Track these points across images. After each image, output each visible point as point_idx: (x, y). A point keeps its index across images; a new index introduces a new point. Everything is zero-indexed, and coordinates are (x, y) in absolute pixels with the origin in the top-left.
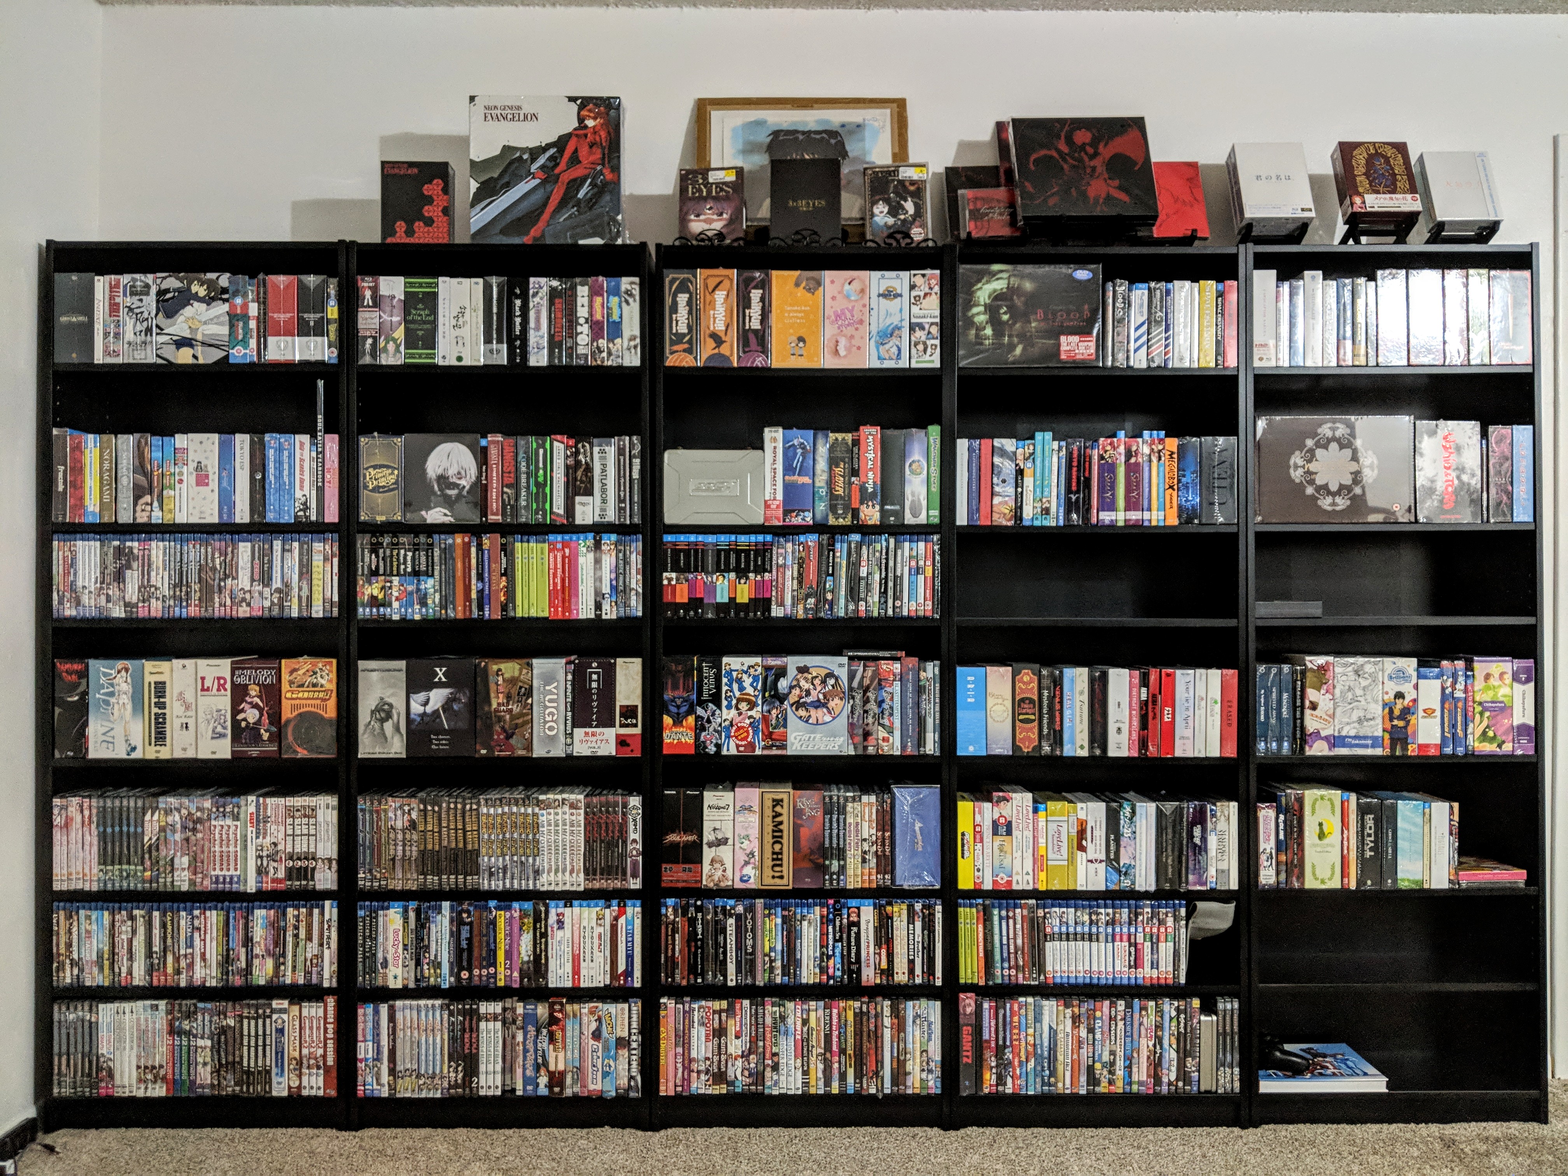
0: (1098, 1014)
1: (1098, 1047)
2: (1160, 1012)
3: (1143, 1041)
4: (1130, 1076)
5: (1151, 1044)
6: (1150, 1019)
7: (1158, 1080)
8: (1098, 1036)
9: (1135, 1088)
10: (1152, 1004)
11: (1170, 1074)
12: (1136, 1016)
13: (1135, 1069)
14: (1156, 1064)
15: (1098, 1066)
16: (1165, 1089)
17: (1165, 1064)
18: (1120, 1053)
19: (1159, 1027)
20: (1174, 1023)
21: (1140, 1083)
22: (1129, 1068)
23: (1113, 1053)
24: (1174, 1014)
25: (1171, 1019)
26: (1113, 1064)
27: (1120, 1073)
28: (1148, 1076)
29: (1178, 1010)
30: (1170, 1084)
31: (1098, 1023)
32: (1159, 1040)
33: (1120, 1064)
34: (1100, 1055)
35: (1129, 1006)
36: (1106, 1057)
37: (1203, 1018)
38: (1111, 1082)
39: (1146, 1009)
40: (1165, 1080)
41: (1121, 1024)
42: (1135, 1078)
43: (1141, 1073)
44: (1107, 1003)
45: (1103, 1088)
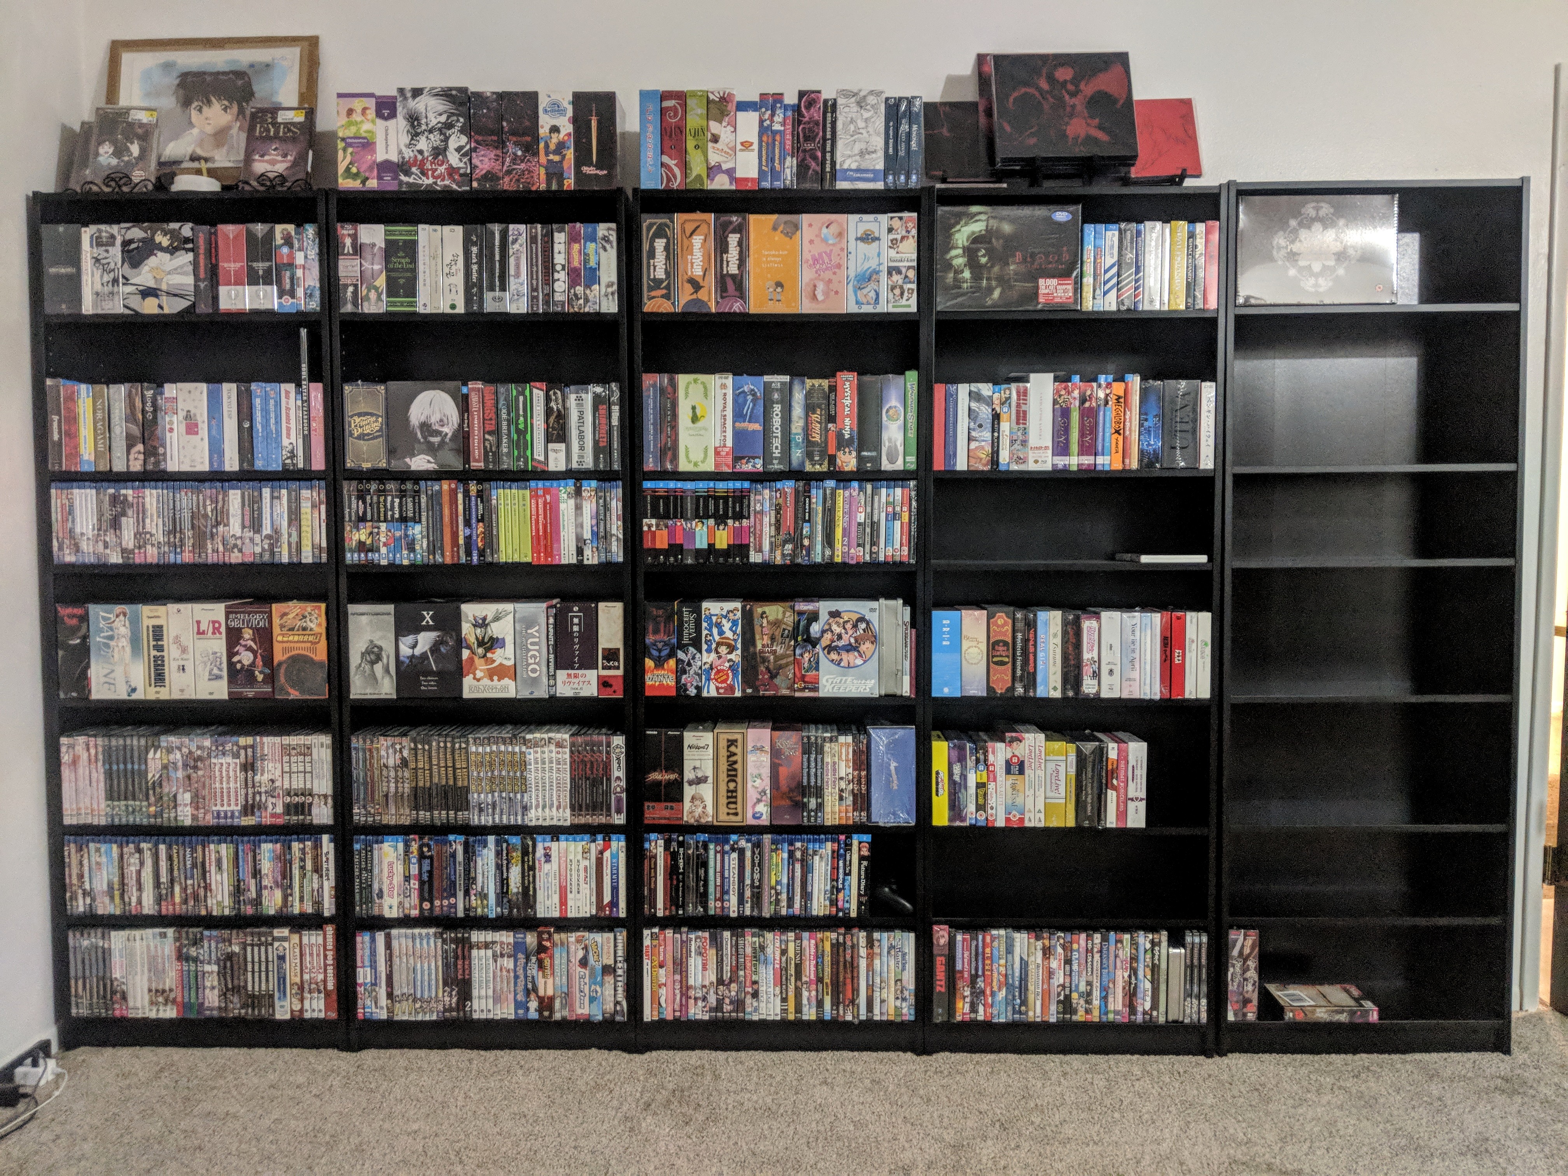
0: (1075, 946)
1: (1075, 978)
2: (1134, 944)
3: (1119, 973)
4: (1106, 1006)
5: (1126, 975)
6: (1125, 952)
7: (1132, 1009)
8: (1075, 967)
9: (1111, 1017)
10: (1127, 937)
11: (1145, 1004)
12: (1112, 948)
13: (1111, 999)
14: (1131, 995)
15: (1075, 995)
16: (1139, 1018)
17: (1140, 995)
18: (1096, 984)
19: (1134, 959)
20: (1149, 956)
21: (1116, 1013)
22: (1105, 999)
23: (1089, 984)
24: (1148, 946)
25: (1146, 951)
26: (1089, 994)
27: (1096, 1002)
28: (1124, 1005)
29: (1153, 943)
30: (1145, 1013)
31: (1075, 955)
32: (1134, 971)
33: (1096, 994)
34: (1077, 986)
35: (1105, 939)
36: (1083, 987)
37: (1173, 951)
38: (1088, 1011)
39: (1121, 942)
40: (1140, 1009)
41: (1097, 957)
42: (1111, 1007)
43: (1117, 1003)
44: (1083, 936)
45: (1080, 1016)
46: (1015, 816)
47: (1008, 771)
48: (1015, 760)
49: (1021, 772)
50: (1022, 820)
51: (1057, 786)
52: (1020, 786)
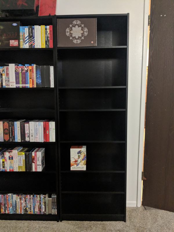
0: (27, 198)
1: (27, 205)
2: (40, 198)
3: (37, 204)
4: (34, 211)
5: (38, 204)
6: (38, 199)
7: (40, 211)
8: (27, 202)
10: (38, 196)
11: (43, 210)
12: (35, 198)
13: (35, 209)
14: (40, 208)
15: (27, 208)
16: (42, 213)
17: (42, 208)
18: (32, 206)
19: (40, 200)
20: (43, 200)
21: (37, 212)
22: (34, 209)
23: (30, 206)
24: (43, 198)
25: (43, 199)
26: (31, 208)
27: (32, 210)
28: (38, 211)
29: (44, 197)
30: (43, 212)
31: (27, 200)
32: (40, 203)
33: (32, 208)
34: (28, 206)
35: (33, 196)
36: (29, 207)
37: (49, 199)
38: (30, 212)
40: (42, 211)
41: (32, 200)
42: (36, 211)
43: (37, 210)
44: (29, 195)
46: (11, 169)
47: (9, 159)
48: (11, 156)
49: (12, 159)
50: (13, 170)
51: (21, 162)
52: (12, 162)
